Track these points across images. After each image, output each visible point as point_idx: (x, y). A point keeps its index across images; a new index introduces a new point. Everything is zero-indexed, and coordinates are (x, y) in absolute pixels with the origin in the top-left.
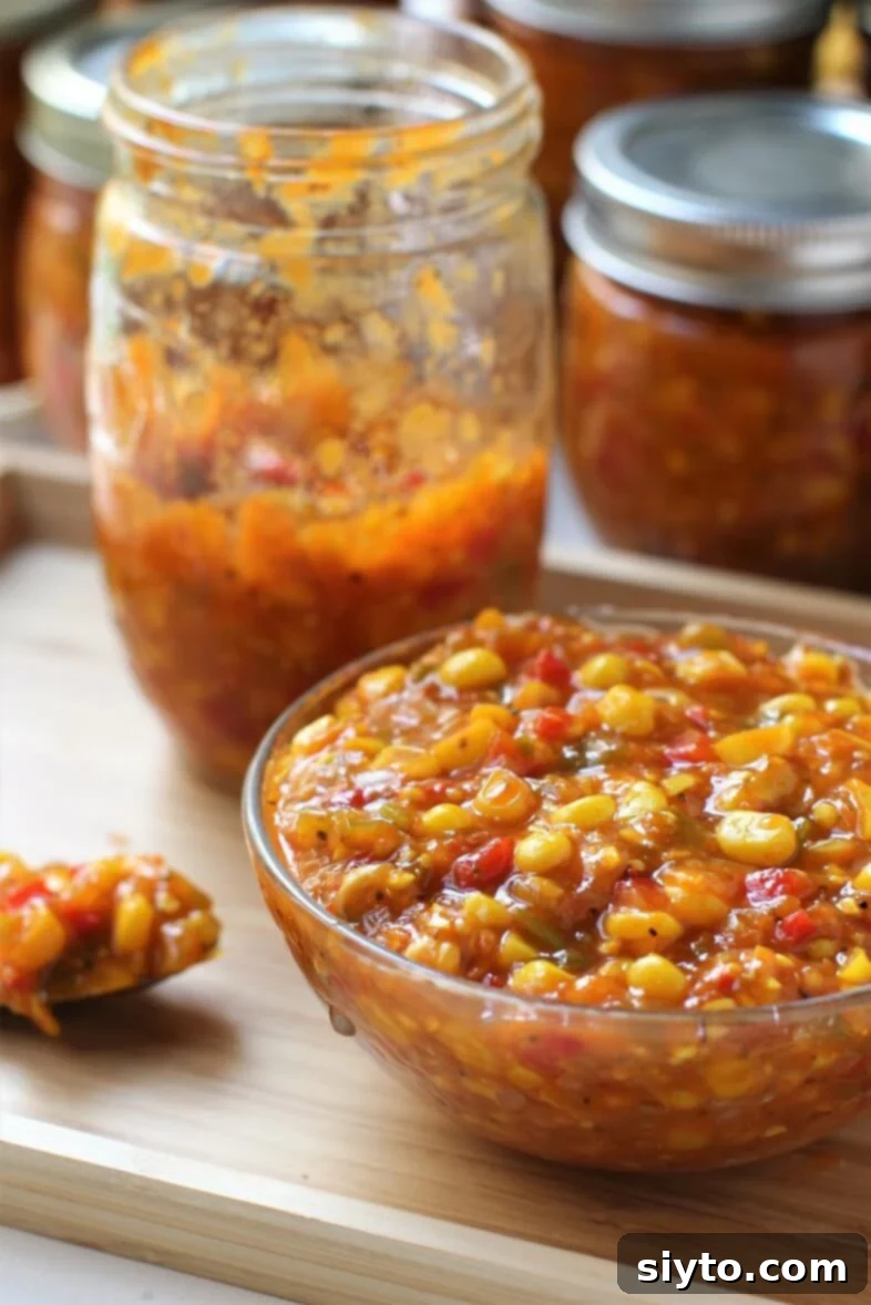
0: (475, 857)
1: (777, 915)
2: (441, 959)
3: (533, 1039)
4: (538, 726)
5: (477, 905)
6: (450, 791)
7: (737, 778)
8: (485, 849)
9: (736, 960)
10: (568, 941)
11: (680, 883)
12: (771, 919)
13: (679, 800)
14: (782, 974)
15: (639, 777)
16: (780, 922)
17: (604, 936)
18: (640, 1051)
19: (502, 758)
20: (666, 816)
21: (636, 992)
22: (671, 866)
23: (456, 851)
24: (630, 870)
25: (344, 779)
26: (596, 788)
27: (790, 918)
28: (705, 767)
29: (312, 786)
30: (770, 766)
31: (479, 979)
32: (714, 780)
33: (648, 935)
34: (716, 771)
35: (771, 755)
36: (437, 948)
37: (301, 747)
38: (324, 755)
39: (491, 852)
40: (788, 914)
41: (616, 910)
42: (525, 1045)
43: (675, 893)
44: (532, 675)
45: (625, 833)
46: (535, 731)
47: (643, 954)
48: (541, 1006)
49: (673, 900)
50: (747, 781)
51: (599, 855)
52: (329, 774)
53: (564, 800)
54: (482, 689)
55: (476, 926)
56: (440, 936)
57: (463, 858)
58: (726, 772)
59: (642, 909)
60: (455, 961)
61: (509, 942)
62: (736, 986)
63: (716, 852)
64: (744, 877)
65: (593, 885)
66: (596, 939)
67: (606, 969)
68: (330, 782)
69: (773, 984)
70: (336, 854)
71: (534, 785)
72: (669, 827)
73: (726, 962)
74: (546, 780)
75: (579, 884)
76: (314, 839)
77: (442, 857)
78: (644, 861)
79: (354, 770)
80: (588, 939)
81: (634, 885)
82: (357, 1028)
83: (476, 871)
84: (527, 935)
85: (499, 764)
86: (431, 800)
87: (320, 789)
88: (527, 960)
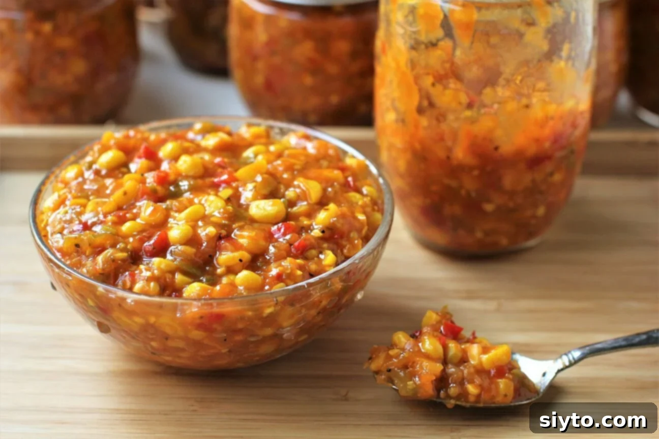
0: (152, 242)
1: (291, 244)
2: (151, 289)
3: (201, 317)
4: (156, 179)
5: (160, 263)
6: (128, 215)
7: (250, 186)
8: (155, 238)
9: (281, 265)
10: (204, 272)
11: (244, 237)
12: (288, 245)
13: (228, 200)
14: (301, 268)
15: (209, 194)
16: (292, 246)
17: (218, 266)
18: (250, 313)
19: (145, 197)
20: (229, 209)
21: (241, 288)
22: (238, 230)
23: (142, 241)
24: (221, 235)
25: (77, 219)
26: (191, 203)
27: (296, 244)
28: (234, 185)
29: (62, 224)
30: (263, 179)
31: (170, 296)
32: (241, 189)
33: (239, 262)
34: (240, 185)
35: (262, 174)
36: (149, 286)
37: (49, 209)
38: (62, 210)
39: (158, 239)
40: (295, 242)
41: (220, 254)
42: (198, 321)
43: (243, 241)
44: (140, 157)
45: (213, 219)
46: (155, 181)
47: (240, 271)
48: (203, 302)
49: (245, 245)
50: (255, 187)
51: (206, 232)
52: (68, 217)
53: (180, 211)
54: (119, 169)
55: (163, 272)
56: (149, 280)
57: (146, 244)
58: (244, 185)
59: (232, 252)
60: (157, 289)
61: (179, 277)
62: (284, 277)
63: (252, 221)
64: (270, 229)
65: (207, 245)
66: (215, 268)
67: (225, 280)
68: (70, 222)
69: (299, 273)
70: (88, 253)
71: (164, 205)
72: (231, 213)
73: (276, 268)
74: (168, 202)
75: (201, 245)
76: (73, 248)
77: (136, 245)
78: (226, 230)
79: (79, 214)
80: (211, 269)
81: (225, 241)
82: (111, 329)
83: (154, 248)
84: (185, 273)
85: (145, 199)
86: (122, 221)
87: (66, 226)
88: (189, 283)
